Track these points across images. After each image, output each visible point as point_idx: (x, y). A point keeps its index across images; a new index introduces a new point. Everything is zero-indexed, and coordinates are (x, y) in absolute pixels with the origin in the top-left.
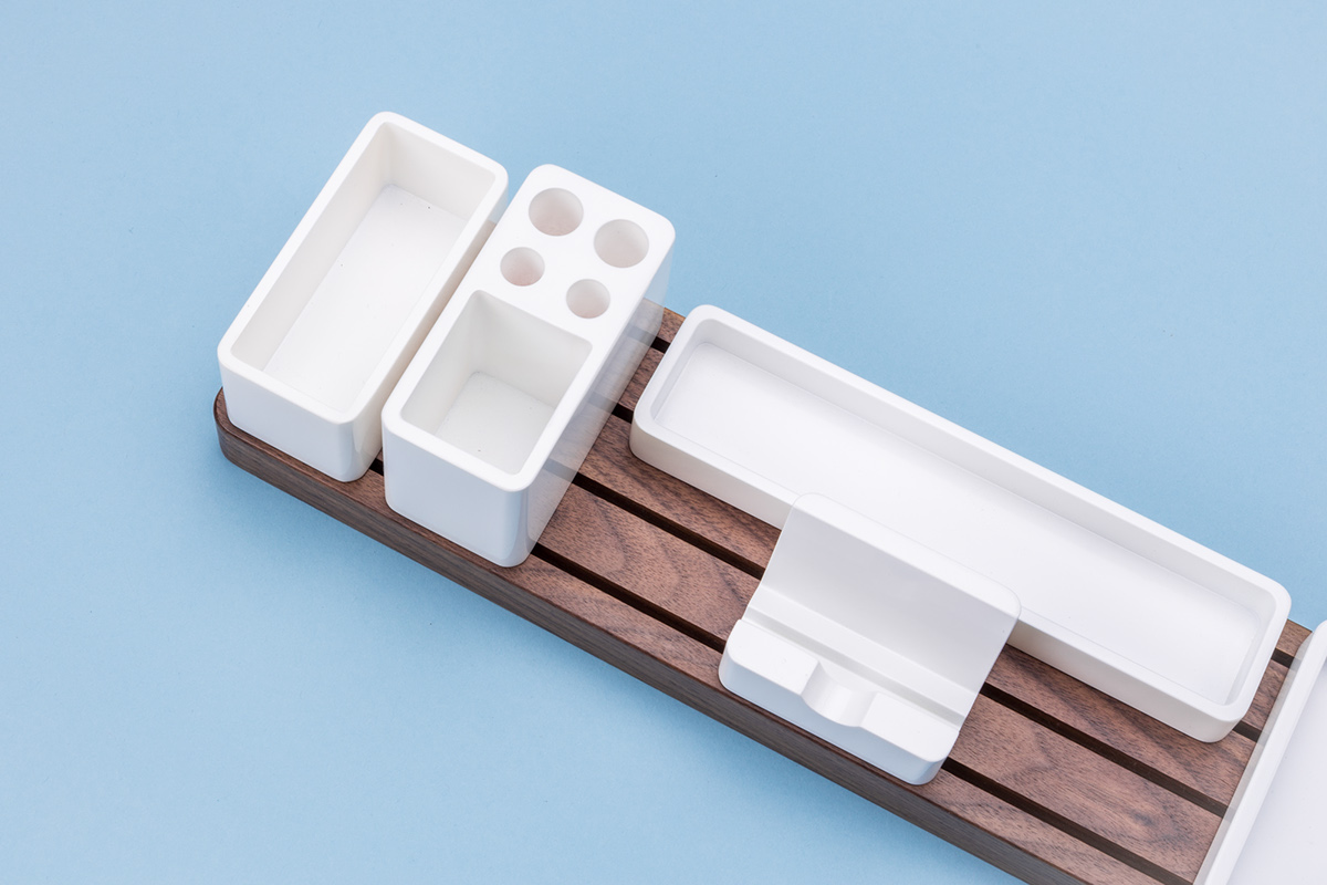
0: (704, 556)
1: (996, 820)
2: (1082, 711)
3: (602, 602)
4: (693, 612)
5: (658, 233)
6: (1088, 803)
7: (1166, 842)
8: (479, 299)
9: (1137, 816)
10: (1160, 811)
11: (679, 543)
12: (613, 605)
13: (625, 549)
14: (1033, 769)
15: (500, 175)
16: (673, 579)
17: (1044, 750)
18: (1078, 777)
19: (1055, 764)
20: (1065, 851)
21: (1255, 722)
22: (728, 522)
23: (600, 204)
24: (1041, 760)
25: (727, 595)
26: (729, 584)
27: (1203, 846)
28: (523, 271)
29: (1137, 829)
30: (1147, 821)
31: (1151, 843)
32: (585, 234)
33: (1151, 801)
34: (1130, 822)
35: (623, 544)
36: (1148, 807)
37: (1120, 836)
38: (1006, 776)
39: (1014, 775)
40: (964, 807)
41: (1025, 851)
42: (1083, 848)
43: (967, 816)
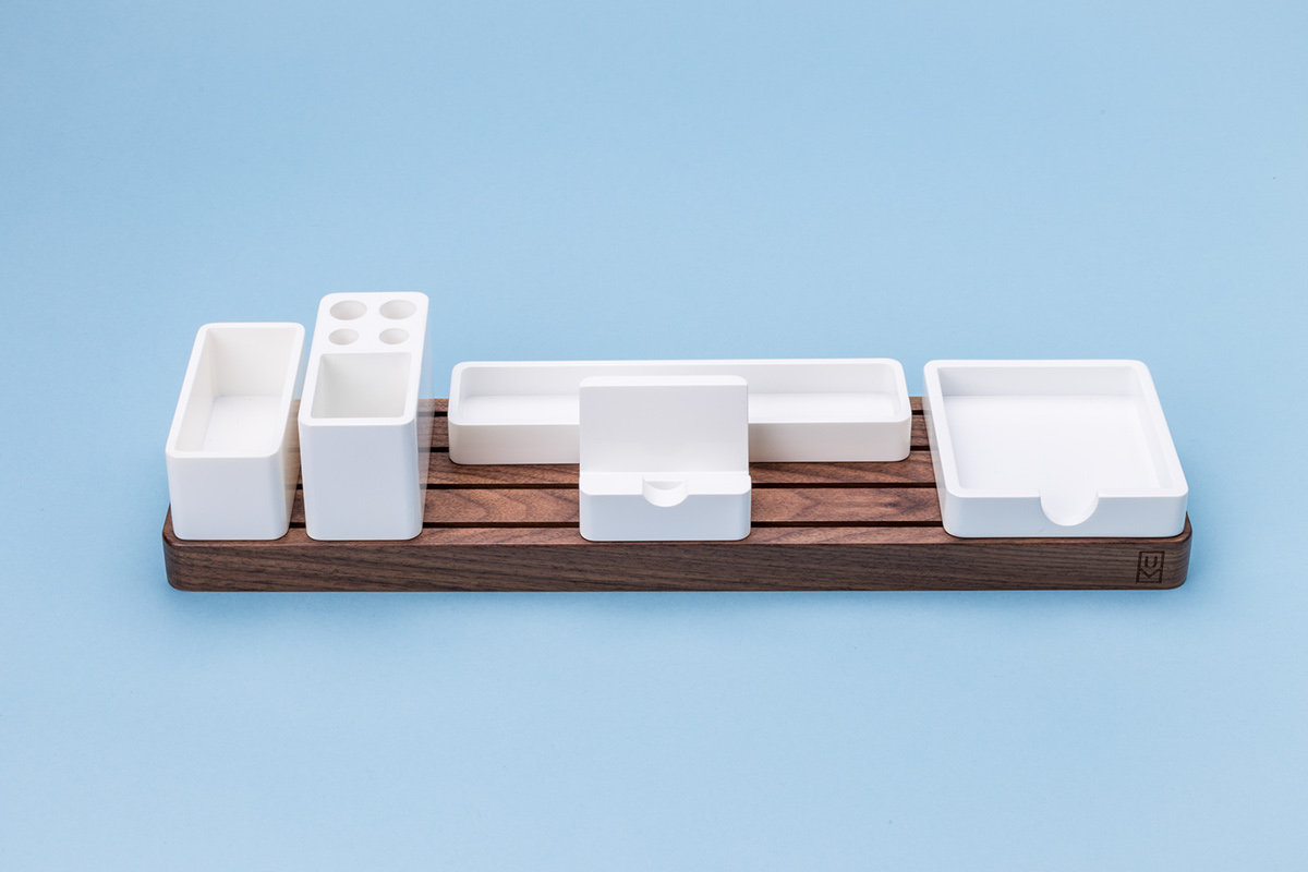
0: (535, 491)
1: (802, 537)
2: (817, 474)
4: (546, 516)
5: (419, 301)
6: (851, 510)
8: (325, 361)
9: (886, 505)
10: (897, 498)
11: (514, 491)
13: (482, 505)
14: (808, 508)
15: (299, 330)
16: (523, 507)
17: (808, 498)
18: (837, 501)
21: (921, 442)
22: (538, 472)
23: (374, 300)
24: (808, 502)
25: (560, 502)
26: (559, 497)
27: (936, 504)
29: (890, 510)
30: (893, 505)
31: (902, 513)
32: (372, 314)
33: (889, 496)
34: (883, 509)
35: (479, 504)
36: (888, 499)
37: (882, 517)
38: (794, 517)
39: (798, 515)
40: (778, 539)
41: (831, 545)
42: (864, 529)
43: (784, 541)
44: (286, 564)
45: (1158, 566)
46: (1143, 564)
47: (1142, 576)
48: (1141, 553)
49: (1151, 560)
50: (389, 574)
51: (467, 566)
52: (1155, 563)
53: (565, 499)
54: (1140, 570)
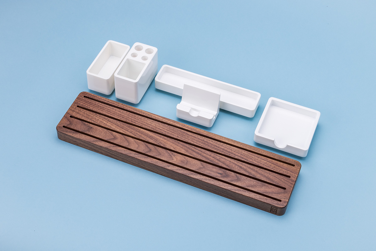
0: (142, 142)
3: (125, 150)
5: (155, 50)
6: (210, 172)
7: (224, 177)
8: (128, 60)
9: (219, 173)
10: (223, 172)
12: (127, 150)
14: (201, 168)
15: (129, 47)
16: (137, 146)
17: (202, 165)
18: (208, 168)
19: (204, 167)
20: (207, 179)
23: (145, 47)
24: (202, 166)
25: (146, 147)
26: (146, 146)
28: (134, 55)
29: (219, 175)
30: (221, 174)
31: (221, 177)
32: (143, 50)
33: (221, 171)
34: (218, 174)
35: (128, 142)
36: (220, 172)
37: (216, 176)
38: (196, 170)
39: (197, 169)
40: (189, 174)
41: (200, 180)
42: (210, 178)
43: (190, 176)
44: (81, 142)
45: (276, 210)
46: (272, 209)
47: (272, 211)
48: (272, 207)
49: (274, 209)
50: (103, 152)
51: (119, 156)
52: (275, 210)
53: (148, 147)
54: (271, 210)
